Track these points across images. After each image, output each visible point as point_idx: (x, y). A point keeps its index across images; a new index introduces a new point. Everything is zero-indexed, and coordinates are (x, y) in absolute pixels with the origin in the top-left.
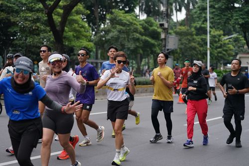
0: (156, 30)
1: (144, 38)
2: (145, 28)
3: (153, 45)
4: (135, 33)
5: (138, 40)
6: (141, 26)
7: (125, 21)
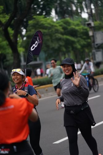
0: (74, 29)
1: (65, 37)
2: (64, 28)
3: (73, 42)
4: (57, 34)
5: (60, 39)
6: (61, 27)
7: (46, 25)
